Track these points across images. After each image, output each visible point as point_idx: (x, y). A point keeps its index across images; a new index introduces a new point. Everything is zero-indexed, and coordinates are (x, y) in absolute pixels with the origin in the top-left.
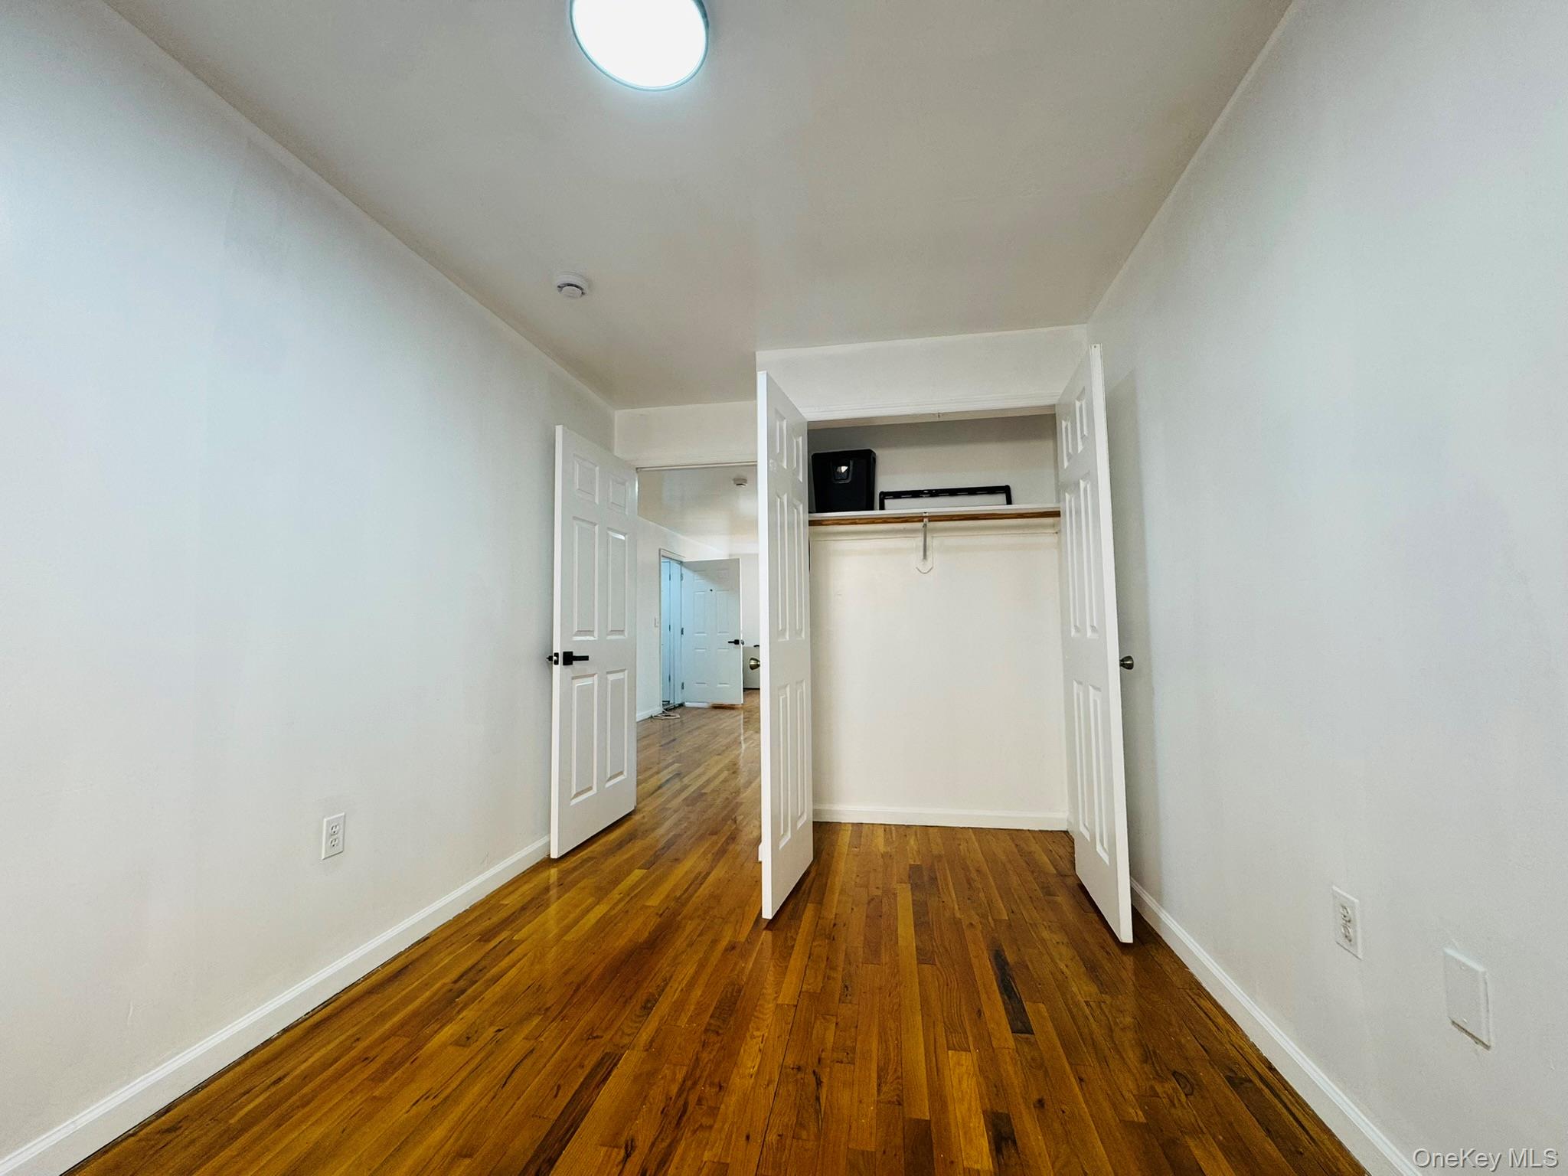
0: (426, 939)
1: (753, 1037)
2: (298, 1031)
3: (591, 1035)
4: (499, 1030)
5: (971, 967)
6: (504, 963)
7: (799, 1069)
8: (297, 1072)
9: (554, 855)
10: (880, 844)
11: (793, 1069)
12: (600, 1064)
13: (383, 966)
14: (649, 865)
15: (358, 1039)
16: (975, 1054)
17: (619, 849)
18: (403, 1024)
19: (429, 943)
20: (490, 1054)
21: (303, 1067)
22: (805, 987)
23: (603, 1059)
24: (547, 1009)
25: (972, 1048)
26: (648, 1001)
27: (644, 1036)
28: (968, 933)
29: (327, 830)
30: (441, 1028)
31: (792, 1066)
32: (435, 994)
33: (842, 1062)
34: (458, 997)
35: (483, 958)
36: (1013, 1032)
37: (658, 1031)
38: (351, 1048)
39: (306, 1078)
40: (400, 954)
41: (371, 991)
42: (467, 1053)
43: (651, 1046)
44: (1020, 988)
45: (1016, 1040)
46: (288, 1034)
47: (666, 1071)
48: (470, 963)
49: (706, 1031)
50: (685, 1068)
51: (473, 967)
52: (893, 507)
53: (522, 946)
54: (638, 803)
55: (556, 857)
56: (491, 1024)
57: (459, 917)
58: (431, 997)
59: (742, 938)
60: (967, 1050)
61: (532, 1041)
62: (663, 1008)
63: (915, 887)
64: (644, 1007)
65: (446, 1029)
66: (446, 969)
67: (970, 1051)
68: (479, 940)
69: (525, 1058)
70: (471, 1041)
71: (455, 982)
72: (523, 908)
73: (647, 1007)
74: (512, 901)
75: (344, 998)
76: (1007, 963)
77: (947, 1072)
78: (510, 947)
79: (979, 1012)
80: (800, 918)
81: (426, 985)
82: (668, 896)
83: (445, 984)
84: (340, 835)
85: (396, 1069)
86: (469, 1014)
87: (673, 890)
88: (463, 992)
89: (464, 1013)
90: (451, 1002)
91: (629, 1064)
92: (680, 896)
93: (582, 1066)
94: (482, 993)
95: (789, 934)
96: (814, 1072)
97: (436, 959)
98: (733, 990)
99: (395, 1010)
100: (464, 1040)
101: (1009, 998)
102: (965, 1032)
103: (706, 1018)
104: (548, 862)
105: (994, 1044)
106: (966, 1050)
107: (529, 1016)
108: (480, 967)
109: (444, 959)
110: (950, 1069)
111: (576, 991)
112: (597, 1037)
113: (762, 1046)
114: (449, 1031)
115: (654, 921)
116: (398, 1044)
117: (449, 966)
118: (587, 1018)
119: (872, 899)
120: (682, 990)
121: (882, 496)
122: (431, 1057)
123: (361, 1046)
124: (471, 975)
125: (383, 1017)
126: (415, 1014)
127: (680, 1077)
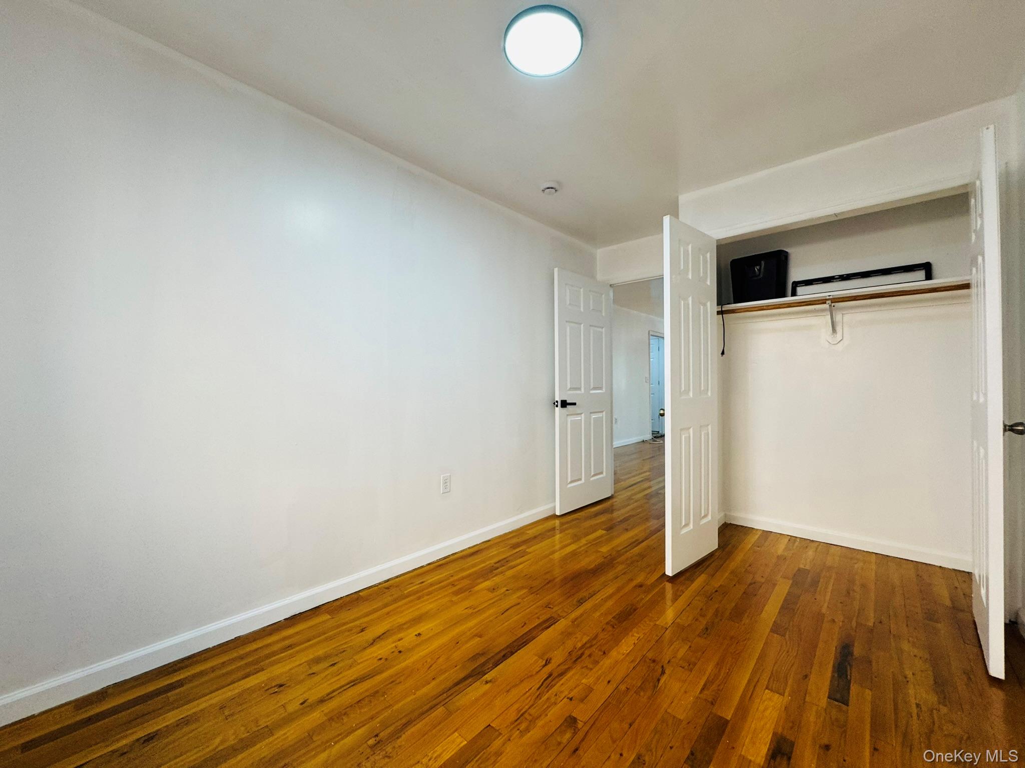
0: (489, 541)
1: (633, 636)
2: (432, 566)
3: (547, 606)
4: (507, 590)
5: (816, 646)
6: (518, 561)
7: (654, 661)
8: (429, 581)
9: (558, 513)
10: (781, 549)
11: (650, 660)
12: (547, 620)
13: (469, 548)
14: (609, 529)
15: (452, 576)
16: (787, 698)
17: (595, 517)
18: (469, 575)
19: (489, 543)
20: (500, 599)
21: (432, 580)
22: (678, 620)
23: (550, 618)
24: (531, 588)
25: (786, 694)
26: (582, 599)
27: (573, 616)
28: (826, 625)
29: (443, 481)
30: (484, 581)
31: (650, 658)
32: (486, 566)
33: (683, 668)
34: (495, 570)
35: (510, 556)
36: (829, 697)
37: (582, 615)
38: (448, 579)
39: (431, 585)
40: (477, 545)
41: (463, 558)
42: (491, 595)
43: (575, 621)
44: (854, 674)
45: (828, 703)
46: (429, 566)
47: (578, 635)
48: (504, 556)
49: (607, 623)
50: (589, 638)
51: (505, 559)
52: (804, 293)
53: (529, 555)
54: (615, 492)
55: (559, 514)
56: (504, 587)
57: (505, 534)
58: (484, 567)
59: (649, 582)
60: (782, 694)
61: (520, 600)
62: (588, 605)
63: (795, 583)
64: (579, 601)
65: (486, 583)
66: (493, 556)
67: (783, 696)
68: (511, 547)
69: (515, 606)
70: (495, 591)
71: (496, 563)
72: (535, 537)
73: (581, 602)
74: (531, 533)
75: (452, 557)
76: (852, 654)
77: (757, 701)
78: (523, 554)
79: (806, 676)
80: (693, 581)
81: (483, 562)
82: (613, 548)
83: (490, 563)
84: (448, 484)
85: (462, 593)
86: (497, 579)
87: (617, 546)
88: (498, 568)
89: (494, 578)
90: (491, 571)
91: (562, 624)
92: (621, 550)
93: (538, 618)
94: (505, 572)
95: (680, 589)
96: (663, 667)
97: (491, 551)
98: (631, 608)
99: (469, 568)
100: (493, 589)
101: (840, 677)
102: (786, 684)
103: (610, 617)
104: (554, 516)
105: (808, 699)
106: (780, 694)
107: (522, 588)
108: (507, 559)
109: (494, 552)
110: (761, 700)
111: (548, 583)
112: (550, 608)
113: (636, 642)
114: (488, 584)
115: (601, 560)
116: (466, 582)
117: (495, 556)
118: (548, 598)
119: (754, 583)
120: (602, 599)
121: (794, 285)
122: (478, 592)
123: (452, 579)
124: (502, 562)
125: (463, 570)
126: (475, 572)
127: (584, 640)
